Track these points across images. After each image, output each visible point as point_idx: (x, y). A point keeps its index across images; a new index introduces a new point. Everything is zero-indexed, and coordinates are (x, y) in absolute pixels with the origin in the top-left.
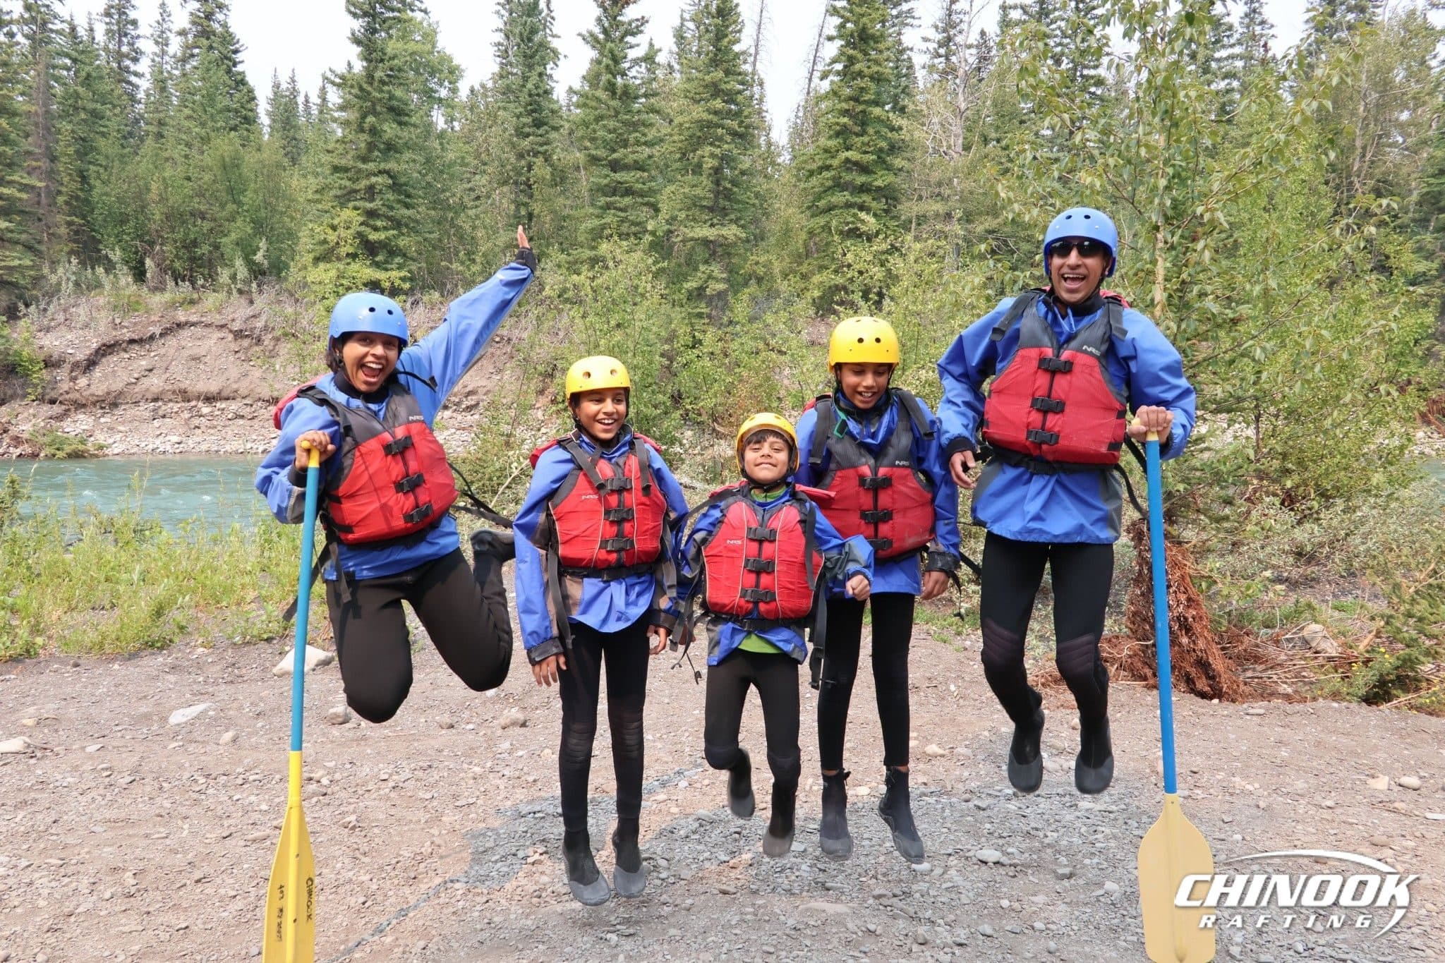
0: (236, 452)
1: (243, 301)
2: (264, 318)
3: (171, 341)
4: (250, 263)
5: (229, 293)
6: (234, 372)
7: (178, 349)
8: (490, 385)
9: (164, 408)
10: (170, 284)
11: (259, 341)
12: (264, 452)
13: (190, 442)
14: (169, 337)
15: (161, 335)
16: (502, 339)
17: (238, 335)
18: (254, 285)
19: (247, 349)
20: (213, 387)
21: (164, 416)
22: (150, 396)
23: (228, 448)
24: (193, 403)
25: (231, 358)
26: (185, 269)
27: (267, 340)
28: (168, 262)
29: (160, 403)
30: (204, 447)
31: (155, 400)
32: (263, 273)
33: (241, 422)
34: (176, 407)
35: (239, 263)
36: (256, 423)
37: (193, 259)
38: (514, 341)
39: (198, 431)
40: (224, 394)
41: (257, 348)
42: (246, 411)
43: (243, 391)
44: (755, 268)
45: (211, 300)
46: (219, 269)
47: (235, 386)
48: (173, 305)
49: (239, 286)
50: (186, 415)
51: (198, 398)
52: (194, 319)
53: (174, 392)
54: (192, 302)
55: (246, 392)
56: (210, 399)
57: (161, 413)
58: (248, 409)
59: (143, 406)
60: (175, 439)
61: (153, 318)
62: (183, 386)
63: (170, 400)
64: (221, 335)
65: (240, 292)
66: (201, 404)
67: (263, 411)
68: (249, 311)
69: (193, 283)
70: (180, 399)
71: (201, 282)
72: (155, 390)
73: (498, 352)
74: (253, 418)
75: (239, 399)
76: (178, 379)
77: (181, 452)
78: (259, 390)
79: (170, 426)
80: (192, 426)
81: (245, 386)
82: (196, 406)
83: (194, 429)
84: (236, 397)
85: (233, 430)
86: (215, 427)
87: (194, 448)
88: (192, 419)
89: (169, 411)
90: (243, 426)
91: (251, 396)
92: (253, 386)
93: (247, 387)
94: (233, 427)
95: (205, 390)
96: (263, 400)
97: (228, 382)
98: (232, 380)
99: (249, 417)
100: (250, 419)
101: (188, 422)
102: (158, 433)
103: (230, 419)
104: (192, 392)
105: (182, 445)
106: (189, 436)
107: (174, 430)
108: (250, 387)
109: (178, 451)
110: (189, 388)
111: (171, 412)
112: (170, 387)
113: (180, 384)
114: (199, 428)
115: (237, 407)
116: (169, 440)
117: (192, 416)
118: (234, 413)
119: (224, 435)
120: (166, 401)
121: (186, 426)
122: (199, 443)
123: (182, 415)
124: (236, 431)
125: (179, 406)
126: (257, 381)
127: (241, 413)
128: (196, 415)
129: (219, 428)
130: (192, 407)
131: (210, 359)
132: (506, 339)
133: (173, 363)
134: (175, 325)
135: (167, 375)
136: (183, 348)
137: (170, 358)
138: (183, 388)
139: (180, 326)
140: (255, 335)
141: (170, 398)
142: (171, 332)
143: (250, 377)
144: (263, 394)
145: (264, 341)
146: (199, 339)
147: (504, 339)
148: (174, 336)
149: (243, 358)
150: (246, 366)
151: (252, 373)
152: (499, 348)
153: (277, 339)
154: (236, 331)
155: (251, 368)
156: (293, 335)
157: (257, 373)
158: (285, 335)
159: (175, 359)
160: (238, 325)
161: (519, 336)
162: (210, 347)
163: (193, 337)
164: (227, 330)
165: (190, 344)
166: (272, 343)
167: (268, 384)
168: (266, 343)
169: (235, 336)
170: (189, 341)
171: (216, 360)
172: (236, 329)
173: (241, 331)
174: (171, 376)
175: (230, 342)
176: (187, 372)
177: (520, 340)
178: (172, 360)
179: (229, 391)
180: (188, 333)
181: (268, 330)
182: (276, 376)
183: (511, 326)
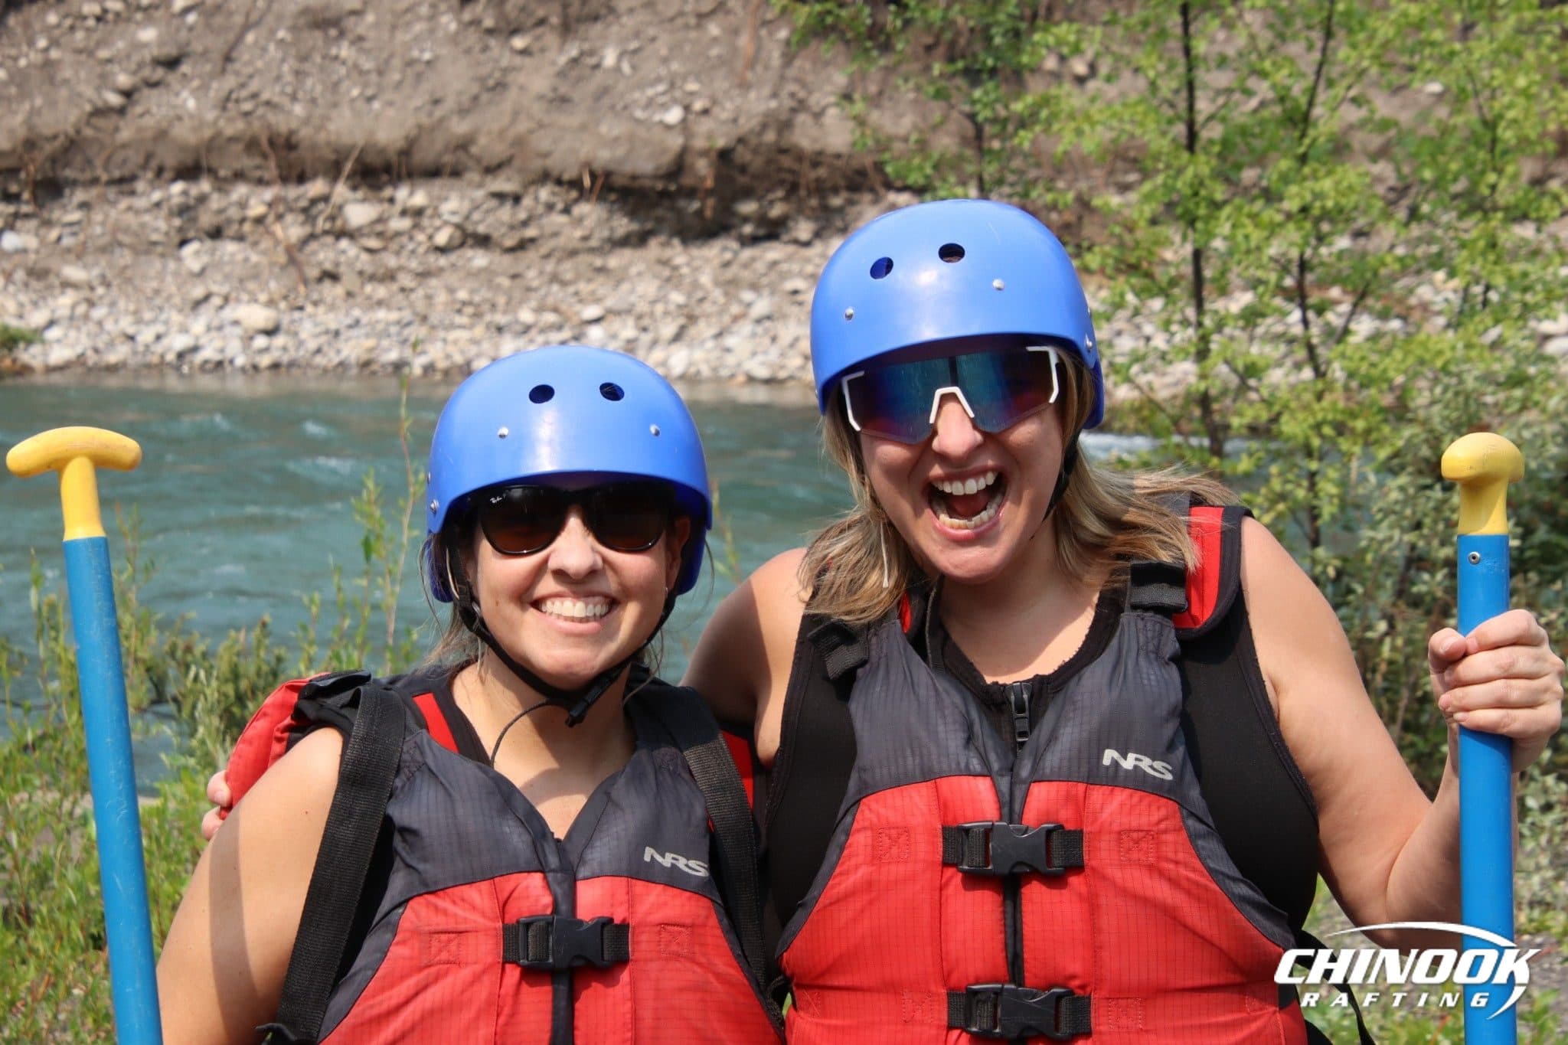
6: (457, 77)
9: (216, 202)
13: (307, 330)
20: (386, 127)
21: (216, 234)
22: (170, 159)
23: (436, 353)
24: (316, 187)
25: (449, 23)
29: (205, 185)
30: (352, 349)
31: (189, 172)
33: (480, 259)
34: (258, 201)
36: (532, 267)
39: (332, 291)
40: (425, 155)
42: (498, 220)
43: (488, 146)
47: (460, 127)
51: (333, 171)
53: (252, 145)
55: (501, 151)
56: (374, 173)
57: (206, 219)
58: (505, 213)
59: (148, 194)
60: (257, 315)
62: (281, 123)
63: (239, 176)
66: (341, 190)
67: (558, 219)
70: (271, 171)
72: (183, 133)
74: (522, 245)
75: (473, 176)
76: (265, 96)
77: (275, 366)
78: (542, 142)
79: (239, 271)
80: (313, 273)
81: (495, 127)
82: (325, 199)
83: (320, 280)
84: (466, 169)
85: (451, 291)
86: (390, 276)
87: (319, 351)
88: (313, 246)
89: (234, 213)
90: (487, 275)
91: (516, 163)
92: (523, 126)
93: (502, 133)
94: (451, 278)
95: (359, 138)
96: (559, 182)
97: (439, 112)
98: (449, 104)
99: (509, 242)
100: (511, 250)
101: (300, 257)
102: (198, 292)
103: (442, 250)
104: (314, 147)
105: (280, 340)
106: (301, 308)
107: (251, 286)
108: (512, 133)
109: (265, 361)
110: (305, 133)
111: (243, 220)
112: (240, 125)
113: (273, 118)
114: (332, 276)
115: (466, 205)
116: (236, 323)
117: (312, 237)
118: (458, 226)
119: (421, 306)
120: (225, 180)
121: (293, 272)
122: (337, 334)
123: (278, 229)
124: (462, 295)
125: (268, 194)
126: (538, 109)
127: (481, 229)
128: (326, 233)
129: (405, 280)
130: (314, 202)
131: (376, 25)
133: (250, 38)
135: (230, 82)
137: (238, 20)
138: (284, 129)
141: (237, 166)
143: (513, 94)
144: (557, 156)
149: (489, 23)
150: (500, 54)
151: (521, 78)
155: (518, 61)
157: (537, 80)
159: (257, 23)
167: (575, 121)
171: (394, 28)
174: (243, 86)
176: (297, 73)
178: (246, 28)
179: (439, 144)
182: (605, 91)
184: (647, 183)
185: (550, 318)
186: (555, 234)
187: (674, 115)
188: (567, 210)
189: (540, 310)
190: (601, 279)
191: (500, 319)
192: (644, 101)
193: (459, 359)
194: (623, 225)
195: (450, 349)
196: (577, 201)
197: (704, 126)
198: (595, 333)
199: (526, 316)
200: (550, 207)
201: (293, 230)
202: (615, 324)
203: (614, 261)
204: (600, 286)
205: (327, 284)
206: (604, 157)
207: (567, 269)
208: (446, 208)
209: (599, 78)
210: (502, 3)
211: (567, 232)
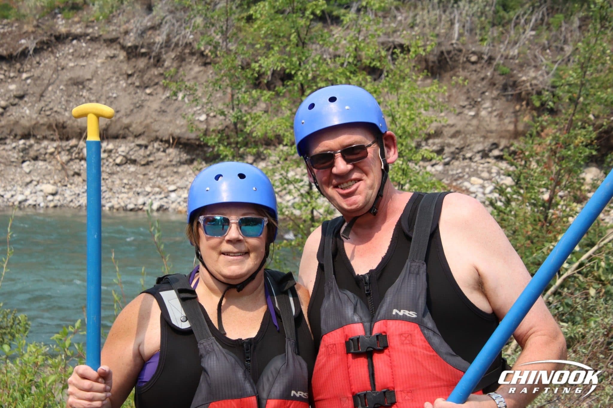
0: (125, 209)
1: (139, 7)
2: (165, 30)
3: (48, 60)
7: (56, 71)
8: (460, 124)
9: (36, 147)
11: (158, 61)
12: (160, 208)
13: (68, 193)
14: (45, 54)
15: (37, 51)
16: (480, 58)
17: (132, 53)
19: (143, 72)
21: (36, 158)
22: (19, 132)
23: (114, 202)
24: (73, 142)
25: (123, 84)
27: (169, 60)
29: (32, 141)
31: (26, 136)
33: (132, 168)
34: (51, 147)
36: (151, 172)
38: (498, 60)
39: (77, 179)
40: (113, 131)
41: (156, 72)
42: (139, 154)
43: (136, 128)
47: (126, 121)
48: (51, 12)
50: (64, 158)
51: (79, 136)
52: (77, 29)
53: (50, 127)
54: (75, 8)
55: (140, 129)
57: (32, 153)
58: (142, 152)
59: (11, 144)
60: (49, 188)
61: (26, 28)
62: (60, 119)
63: (45, 138)
64: (110, 52)
66: (82, 143)
67: (161, 154)
68: (147, 21)
70: (56, 136)
72: (24, 122)
73: (474, 77)
74: (148, 164)
75: (131, 138)
76: (55, 109)
77: (55, 207)
78: (156, 127)
79: (44, 172)
80: (71, 173)
81: (139, 121)
82: (76, 146)
83: (73, 175)
84: (128, 136)
85: (121, 180)
87: (72, 201)
88: (71, 163)
89: (42, 151)
90: (135, 174)
91: (146, 134)
92: (149, 121)
93: (141, 123)
94: (121, 175)
96: (161, 141)
97: (118, 115)
98: (123, 112)
99: (143, 163)
100: (144, 165)
101: (66, 167)
102: (28, 179)
103: (118, 165)
104: (72, 127)
105: (57, 197)
106: (66, 186)
107: (48, 177)
108: (145, 122)
109: (51, 205)
110: (69, 122)
111: (46, 154)
112: (46, 119)
113: (57, 117)
114: (79, 174)
115: (128, 149)
116: (41, 191)
117: (71, 160)
118: (124, 156)
119: (110, 185)
120: (39, 139)
121: (63, 172)
122: (79, 195)
123: (58, 157)
124: (125, 181)
125: (55, 144)
126: (154, 115)
127: (133, 157)
128: (76, 158)
129: (104, 176)
130: (72, 147)
131: (96, 84)
132: (486, 57)
133: (50, 88)
134: (53, 38)
135: (42, 104)
136: (63, 69)
137: (46, 82)
138: (61, 121)
139: (61, 39)
140: (153, 54)
141: (44, 134)
142: (48, 47)
143: (145, 109)
144: (161, 131)
145: (164, 61)
146: (83, 57)
147: (482, 58)
148: (52, 52)
149: (137, 84)
150: (141, 95)
151: (149, 104)
152: (475, 71)
153: (181, 59)
154: (130, 47)
155: (148, 97)
156: (202, 54)
157: (154, 104)
158: (192, 54)
159: (53, 83)
160: (132, 39)
161: (505, 54)
162: (97, 68)
163: (76, 54)
164: (118, 46)
165: (71, 64)
166: (175, 65)
167: (168, 119)
168: (167, 64)
169: (128, 54)
170: (70, 60)
171: (103, 85)
172: (129, 44)
173: (136, 47)
174: (47, 105)
175: (122, 62)
176: (67, 101)
177: (506, 58)
178: (49, 85)
179: (118, 127)
180: (69, 49)
181: (170, 46)
182: (179, 108)
183: (494, 39)
184: (193, 141)
185: (157, 190)
186: (160, 160)
187: (203, 117)
188: (164, 151)
189: (153, 187)
190: (176, 176)
191: (139, 190)
192: (192, 112)
193: (123, 204)
194: (185, 156)
195: (120, 201)
196: (168, 148)
197: (214, 122)
198: (173, 195)
199: (148, 189)
200: (158, 150)
202: (180, 192)
203: (181, 169)
204: (176, 178)
205: (76, 176)
206: (177, 132)
207: (164, 172)
208: (120, 150)
209: (176, 104)
210: (142, 77)
211: (164, 159)
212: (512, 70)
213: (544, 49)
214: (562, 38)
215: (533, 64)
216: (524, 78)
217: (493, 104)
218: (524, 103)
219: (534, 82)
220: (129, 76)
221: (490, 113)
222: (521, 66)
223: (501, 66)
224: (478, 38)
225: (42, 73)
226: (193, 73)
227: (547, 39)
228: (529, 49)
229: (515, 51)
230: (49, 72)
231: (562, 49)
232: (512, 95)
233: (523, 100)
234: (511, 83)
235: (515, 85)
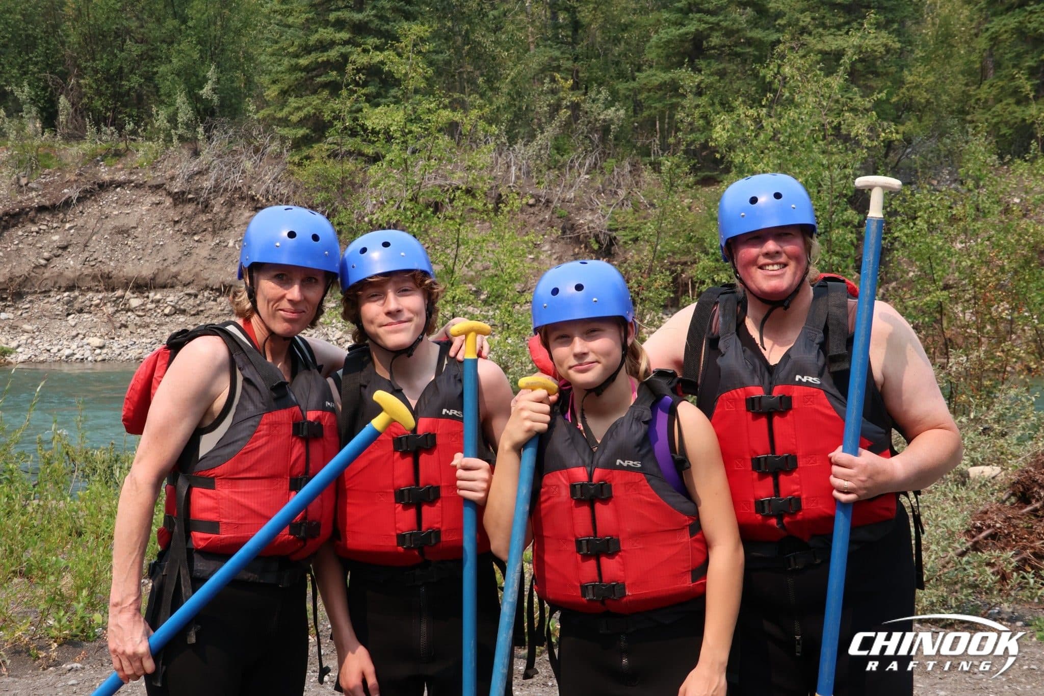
1: (186, 152)
2: (213, 174)
3: (92, 209)
4: (194, 98)
5: (168, 140)
6: (173, 250)
7: (100, 219)
9: (81, 299)
10: (91, 131)
11: (207, 207)
13: (115, 346)
14: (88, 203)
15: (80, 200)
16: (538, 201)
17: (179, 199)
18: (201, 130)
19: (191, 218)
20: (146, 270)
21: (81, 311)
22: (64, 285)
24: (119, 293)
25: (169, 231)
26: (107, 109)
27: (218, 205)
28: (85, 100)
29: (77, 293)
30: (133, 353)
31: (70, 288)
32: (212, 114)
33: (182, 319)
34: (97, 298)
35: (181, 99)
37: (117, 96)
38: (556, 203)
39: (125, 332)
40: (160, 280)
41: (204, 218)
42: (188, 304)
43: (185, 276)
44: (914, 93)
45: (143, 150)
46: (154, 109)
47: (174, 269)
48: (93, 159)
49: (180, 132)
51: (125, 286)
52: (121, 177)
53: (94, 277)
54: (118, 154)
55: (189, 278)
56: (141, 287)
57: (77, 306)
58: (191, 301)
59: (55, 297)
60: (97, 342)
61: (68, 176)
62: (106, 269)
63: (89, 289)
64: (156, 199)
65: (181, 138)
66: (128, 294)
67: (212, 303)
68: (194, 166)
69: (120, 128)
70: (102, 287)
71: (130, 127)
72: (69, 274)
73: (532, 220)
74: (198, 314)
75: (179, 287)
76: (100, 259)
77: (104, 360)
78: (205, 275)
79: (89, 325)
80: (119, 325)
81: (187, 269)
82: (123, 297)
83: (120, 328)
84: (176, 285)
85: (171, 331)
86: (147, 326)
87: (120, 354)
88: (118, 315)
89: (88, 303)
90: (184, 325)
91: (195, 282)
92: (198, 269)
93: (189, 271)
94: (171, 326)
95: (135, 274)
96: (212, 289)
97: (166, 264)
98: (170, 261)
99: (192, 313)
100: (194, 315)
101: (113, 319)
102: (74, 333)
103: (167, 315)
104: (118, 277)
105: (105, 351)
106: (113, 338)
107: (94, 330)
108: (194, 271)
109: (100, 358)
110: (115, 272)
111: (91, 305)
112: (90, 270)
113: (103, 267)
114: (126, 326)
115: (176, 298)
116: (88, 344)
117: (117, 311)
118: (173, 306)
119: (159, 336)
120: (84, 291)
121: (110, 325)
122: (127, 347)
123: (104, 308)
125: (100, 296)
126: (203, 262)
127: (182, 307)
128: (122, 310)
129: (153, 327)
130: (118, 298)
131: (142, 232)
132: (543, 200)
133: (94, 238)
134: (96, 186)
135: (86, 254)
136: (107, 217)
137: (90, 231)
138: (106, 271)
139: (103, 187)
140: (202, 199)
141: (89, 285)
142: (92, 196)
143: (194, 257)
144: (211, 280)
145: (213, 207)
146: (128, 205)
147: (540, 201)
148: (95, 200)
149: (185, 231)
150: (189, 242)
151: (197, 251)
152: (533, 213)
153: (230, 204)
154: (176, 193)
155: (196, 244)
156: (253, 198)
157: (203, 251)
158: (242, 198)
159: (96, 233)
160: (179, 185)
161: (562, 197)
162: (142, 215)
163: (120, 202)
164: (164, 193)
165: (116, 213)
166: (224, 210)
167: (218, 267)
168: (215, 210)
169: (175, 200)
170: (114, 208)
171: (149, 233)
172: (176, 190)
173: (183, 193)
174: (91, 256)
175: (168, 208)
176: (112, 250)
177: (563, 201)
178: (93, 234)
179: (166, 276)
180: (113, 196)
181: (218, 191)
182: (230, 255)
183: (550, 181)
186: (211, 309)
188: (215, 300)
196: (219, 296)
200: (209, 299)
201: (109, 309)
205: (123, 328)
206: (229, 280)
208: (169, 299)
209: (227, 251)
210: (190, 223)
211: (215, 307)
212: (570, 213)
213: (599, 192)
214: (615, 182)
215: (590, 207)
216: (581, 221)
217: (553, 247)
218: (583, 246)
219: (591, 225)
220: (176, 222)
221: (550, 255)
222: (578, 209)
223: (559, 209)
224: (535, 180)
225: (86, 223)
226: (243, 218)
227: (601, 183)
228: (585, 192)
229: (571, 195)
230: (93, 221)
231: (616, 193)
232: (570, 238)
233: (581, 243)
234: (569, 226)
235: (573, 228)
